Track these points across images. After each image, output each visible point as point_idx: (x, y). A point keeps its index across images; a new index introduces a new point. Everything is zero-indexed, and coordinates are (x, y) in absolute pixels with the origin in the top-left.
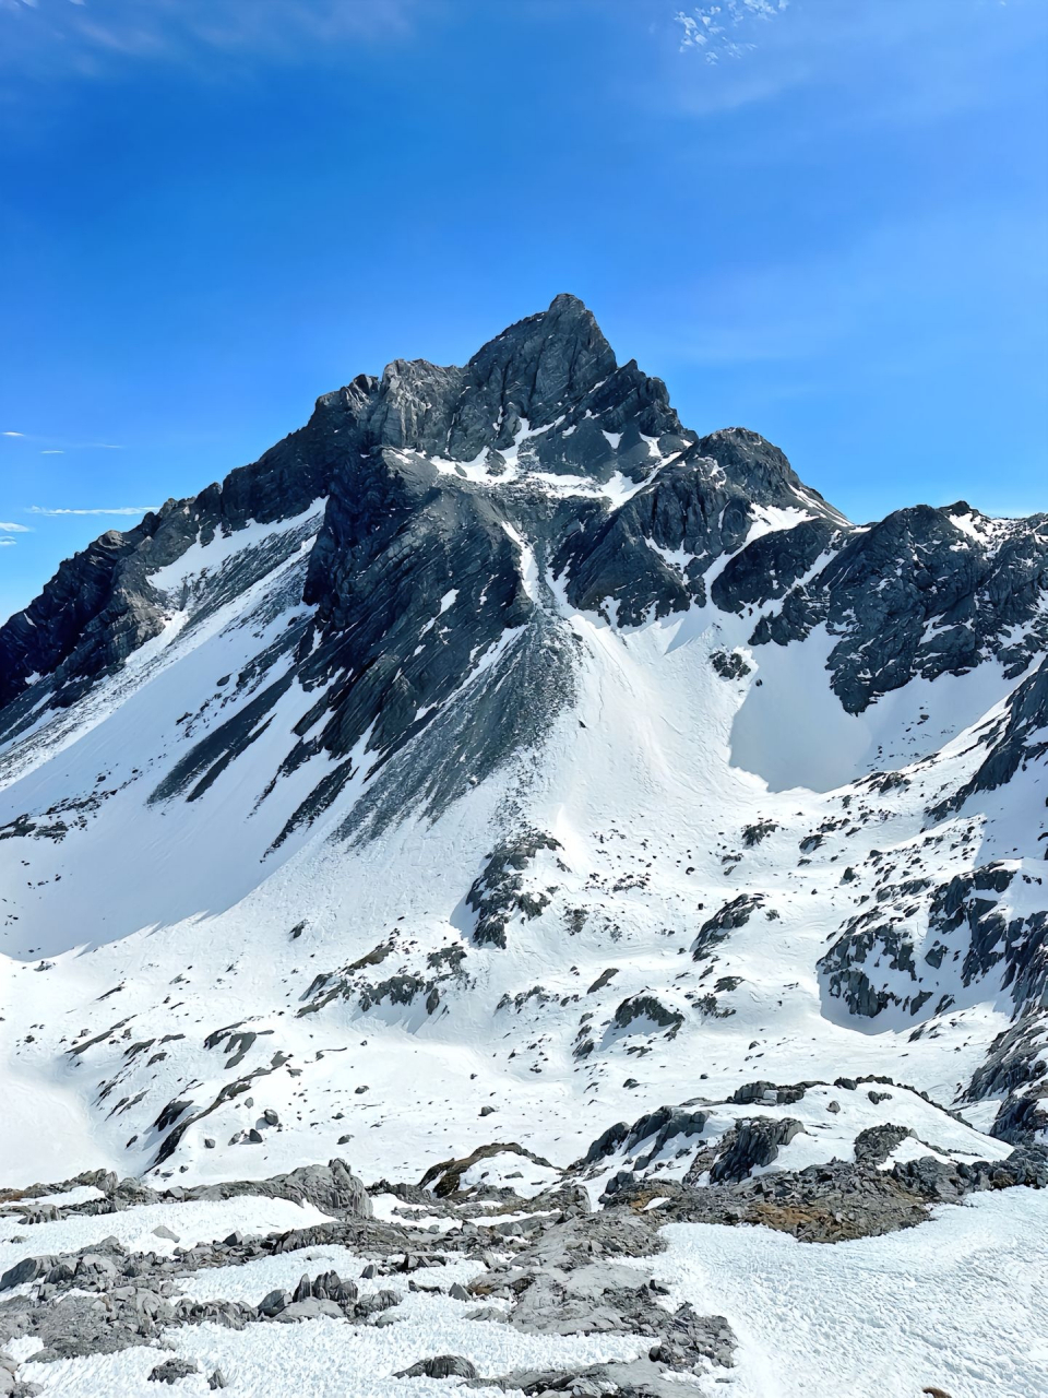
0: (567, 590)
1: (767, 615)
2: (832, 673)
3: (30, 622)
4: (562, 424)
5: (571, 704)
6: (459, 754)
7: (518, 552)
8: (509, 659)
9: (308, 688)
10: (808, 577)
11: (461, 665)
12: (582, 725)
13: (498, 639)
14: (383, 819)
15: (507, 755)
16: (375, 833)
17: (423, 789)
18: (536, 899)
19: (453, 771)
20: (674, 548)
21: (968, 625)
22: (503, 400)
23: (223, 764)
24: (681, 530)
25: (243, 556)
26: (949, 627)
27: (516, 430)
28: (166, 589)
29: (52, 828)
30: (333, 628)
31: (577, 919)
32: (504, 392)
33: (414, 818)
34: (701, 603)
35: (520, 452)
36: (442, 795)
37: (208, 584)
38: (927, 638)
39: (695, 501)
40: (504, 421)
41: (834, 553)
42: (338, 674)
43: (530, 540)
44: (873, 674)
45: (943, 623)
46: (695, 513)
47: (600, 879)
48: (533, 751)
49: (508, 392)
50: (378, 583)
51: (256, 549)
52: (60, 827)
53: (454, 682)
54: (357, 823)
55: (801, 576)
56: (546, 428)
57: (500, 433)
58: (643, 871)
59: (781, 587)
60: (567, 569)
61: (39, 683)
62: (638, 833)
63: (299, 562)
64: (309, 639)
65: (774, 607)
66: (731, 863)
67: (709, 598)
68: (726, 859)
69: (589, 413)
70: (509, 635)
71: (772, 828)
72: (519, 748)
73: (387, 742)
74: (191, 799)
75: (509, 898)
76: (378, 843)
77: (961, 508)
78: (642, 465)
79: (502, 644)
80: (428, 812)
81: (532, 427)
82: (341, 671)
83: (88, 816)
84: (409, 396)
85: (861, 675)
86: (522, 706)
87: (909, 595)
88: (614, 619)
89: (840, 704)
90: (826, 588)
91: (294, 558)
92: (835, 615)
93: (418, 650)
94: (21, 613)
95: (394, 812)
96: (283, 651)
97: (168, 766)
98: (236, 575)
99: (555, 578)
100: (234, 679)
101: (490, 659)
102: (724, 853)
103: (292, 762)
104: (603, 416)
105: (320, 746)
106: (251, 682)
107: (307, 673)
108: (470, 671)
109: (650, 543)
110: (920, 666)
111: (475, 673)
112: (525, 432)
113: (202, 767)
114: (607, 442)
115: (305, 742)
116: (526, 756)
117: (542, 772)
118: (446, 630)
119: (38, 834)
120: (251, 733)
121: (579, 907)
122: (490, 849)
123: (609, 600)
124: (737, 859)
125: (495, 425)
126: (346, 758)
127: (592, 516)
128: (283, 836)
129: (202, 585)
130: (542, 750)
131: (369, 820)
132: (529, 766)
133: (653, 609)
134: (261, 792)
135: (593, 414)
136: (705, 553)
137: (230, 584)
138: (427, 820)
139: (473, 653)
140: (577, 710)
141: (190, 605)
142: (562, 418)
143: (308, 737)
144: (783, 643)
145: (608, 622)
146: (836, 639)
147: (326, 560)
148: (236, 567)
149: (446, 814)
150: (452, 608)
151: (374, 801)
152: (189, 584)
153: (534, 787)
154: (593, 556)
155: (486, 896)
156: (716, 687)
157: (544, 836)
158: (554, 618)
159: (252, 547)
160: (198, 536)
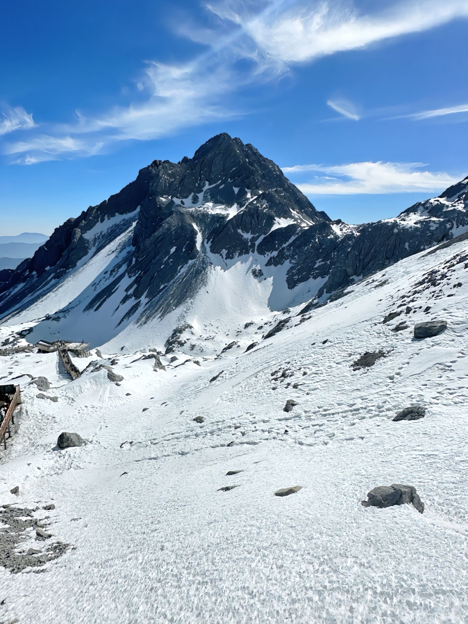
0: (210, 247)
1: (272, 256)
2: (287, 276)
3: (46, 249)
4: (220, 184)
5: (205, 285)
6: (171, 300)
7: (197, 234)
8: (189, 271)
9: (130, 277)
10: (287, 243)
11: (175, 271)
12: (207, 292)
13: (187, 263)
14: (148, 318)
15: (184, 301)
16: (145, 323)
17: (159, 310)
18: (183, 342)
19: (168, 305)
20: (248, 232)
21: (328, 262)
22: (200, 175)
23: (104, 300)
24: (250, 227)
25: (114, 227)
26: (323, 263)
27: (204, 186)
28: (89, 239)
29: (56, 318)
30: (138, 257)
31: (193, 347)
32: (200, 172)
33: (156, 319)
34: (253, 251)
35: (204, 194)
36: (165, 312)
37: (103, 237)
38: (316, 266)
39: (256, 217)
40: (200, 183)
41: (297, 236)
42: (139, 273)
43: (201, 229)
44: (298, 277)
45: (322, 261)
46: (255, 221)
47: (202, 337)
48: (192, 300)
49: (202, 172)
50: (151, 244)
51: (118, 224)
52: (59, 318)
53: (173, 277)
54: (140, 320)
55: (285, 243)
56: (214, 185)
57: (198, 187)
58: (214, 335)
59: (278, 247)
60: (211, 240)
61: (50, 270)
62: (216, 324)
63: (131, 230)
64: (131, 261)
65: (275, 253)
66: (239, 333)
67: (256, 250)
68: (238, 332)
69: (229, 179)
70: (190, 262)
71: (252, 324)
72: (188, 299)
73: (151, 295)
74: (95, 310)
75: (176, 341)
76: (146, 325)
77: (338, 222)
78: (244, 201)
79: (188, 265)
80: (160, 317)
81: (210, 185)
82: (140, 272)
83: (66, 315)
84: (166, 177)
85: (295, 277)
86: (191, 285)
87: (312, 252)
88: (225, 257)
89: (287, 286)
90: (292, 248)
91: (130, 229)
92: (293, 258)
93: (162, 267)
94: (43, 246)
95: (151, 317)
96: (124, 263)
97: (89, 300)
98: (112, 234)
99: (207, 243)
100: (109, 272)
101: (184, 270)
102: (238, 330)
103: (124, 301)
104: (234, 181)
105: (132, 295)
106: (114, 274)
107: (130, 272)
108: (177, 274)
109: (240, 231)
110: (312, 275)
111: (179, 274)
112: (207, 186)
113: (99, 301)
114: (234, 191)
115: (128, 294)
116: (189, 302)
117: (193, 306)
118: (171, 260)
119: (53, 320)
120: (113, 291)
121: (194, 344)
122: (175, 328)
123: (224, 250)
124: (240, 332)
125: (197, 184)
126: (139, 300)
127: (221, 222)
128: (120, 323)
129: (101, 237)
130: (194, 300)
131: (144, 319)
132: (190, 304)
133: (237, 254)
134: (115, 309)
135: (231, 180)
136: (257, 234)
137: (109, 237)
138: (160, 319)
139: (179, 268)
140: (206, 287)
141: (96, 245)
142: (220, 181)
143: (129, 293)
144: (276, 265)
145: (223, 258)
146: (291, 265)
147: (138, 232)
148: (112, 231)
149: (165, 318)
150: (174, 252)
151: (146, 314)
152: (96, 237)
153: (190, 311)
154: (219, 236)
155: (171, 341)
156: (252, 280)
157: (189, 325)
158: (205, 257)
159: (117, 223)
160: (99, 219)
